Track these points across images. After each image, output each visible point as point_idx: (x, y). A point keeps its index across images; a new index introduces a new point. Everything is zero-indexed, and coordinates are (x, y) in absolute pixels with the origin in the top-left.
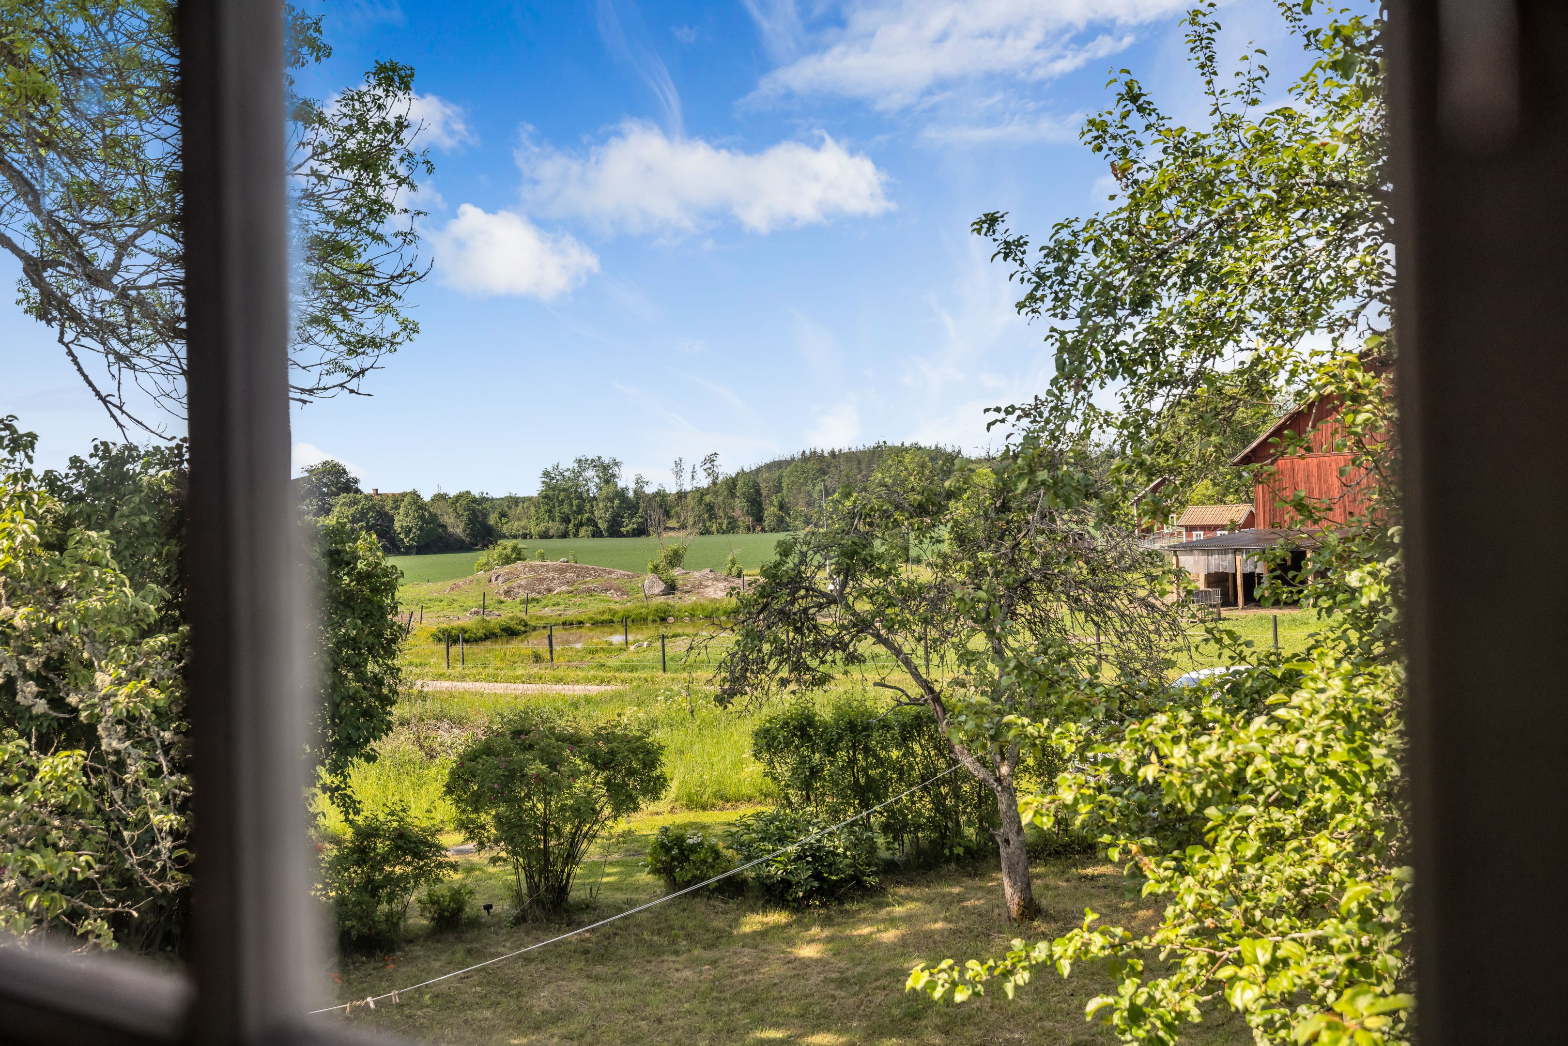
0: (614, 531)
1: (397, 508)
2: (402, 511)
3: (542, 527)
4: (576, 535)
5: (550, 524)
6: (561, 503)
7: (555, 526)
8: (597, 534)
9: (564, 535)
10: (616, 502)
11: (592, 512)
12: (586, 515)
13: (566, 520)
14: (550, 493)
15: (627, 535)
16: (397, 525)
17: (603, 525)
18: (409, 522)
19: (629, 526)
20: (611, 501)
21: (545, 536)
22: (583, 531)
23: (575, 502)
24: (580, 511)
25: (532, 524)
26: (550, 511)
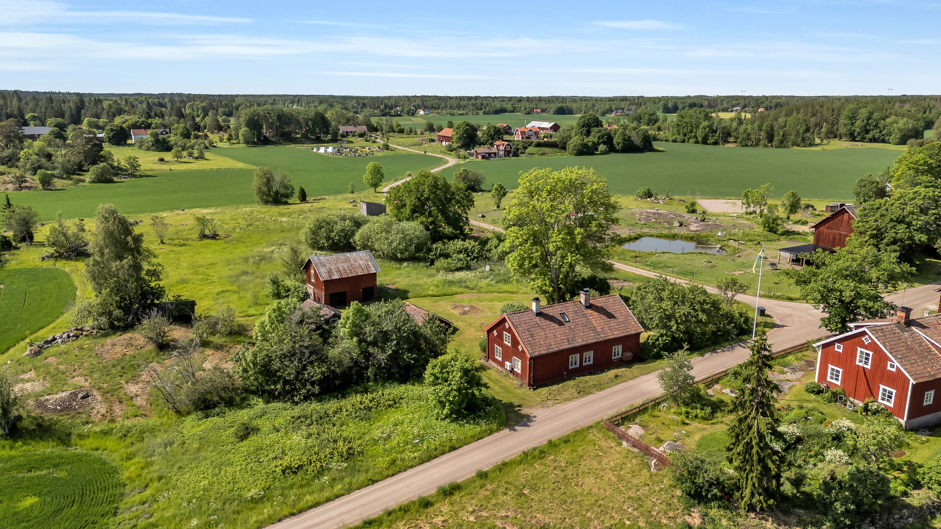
0: (705, 141)
1: (615, 134)
2: (617, 136)
3: (674, 138)
4: (688, 142)
5: (678, 136)
6: (684, 128)
7: (680, 138)
8: (697, 142)
9: (683, 141)
10: (707, 130)
11: (696, 133)
12: (693, 134)
13: (685, 135)
14: (679, 123)
15: (710, 144)
16: (615, 141)
17: (700, 139)
18: (620, 140)
19: (711, 140)
20: (705, 129)
21: (675, 141)
22: (691, 141)
23: (689, 128)
24: (691, 131)
25: (670, 135)
26: (678, 131)
